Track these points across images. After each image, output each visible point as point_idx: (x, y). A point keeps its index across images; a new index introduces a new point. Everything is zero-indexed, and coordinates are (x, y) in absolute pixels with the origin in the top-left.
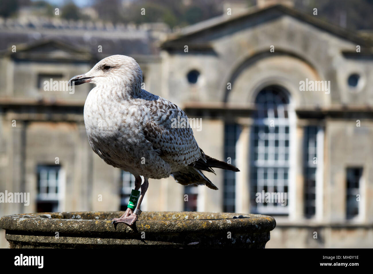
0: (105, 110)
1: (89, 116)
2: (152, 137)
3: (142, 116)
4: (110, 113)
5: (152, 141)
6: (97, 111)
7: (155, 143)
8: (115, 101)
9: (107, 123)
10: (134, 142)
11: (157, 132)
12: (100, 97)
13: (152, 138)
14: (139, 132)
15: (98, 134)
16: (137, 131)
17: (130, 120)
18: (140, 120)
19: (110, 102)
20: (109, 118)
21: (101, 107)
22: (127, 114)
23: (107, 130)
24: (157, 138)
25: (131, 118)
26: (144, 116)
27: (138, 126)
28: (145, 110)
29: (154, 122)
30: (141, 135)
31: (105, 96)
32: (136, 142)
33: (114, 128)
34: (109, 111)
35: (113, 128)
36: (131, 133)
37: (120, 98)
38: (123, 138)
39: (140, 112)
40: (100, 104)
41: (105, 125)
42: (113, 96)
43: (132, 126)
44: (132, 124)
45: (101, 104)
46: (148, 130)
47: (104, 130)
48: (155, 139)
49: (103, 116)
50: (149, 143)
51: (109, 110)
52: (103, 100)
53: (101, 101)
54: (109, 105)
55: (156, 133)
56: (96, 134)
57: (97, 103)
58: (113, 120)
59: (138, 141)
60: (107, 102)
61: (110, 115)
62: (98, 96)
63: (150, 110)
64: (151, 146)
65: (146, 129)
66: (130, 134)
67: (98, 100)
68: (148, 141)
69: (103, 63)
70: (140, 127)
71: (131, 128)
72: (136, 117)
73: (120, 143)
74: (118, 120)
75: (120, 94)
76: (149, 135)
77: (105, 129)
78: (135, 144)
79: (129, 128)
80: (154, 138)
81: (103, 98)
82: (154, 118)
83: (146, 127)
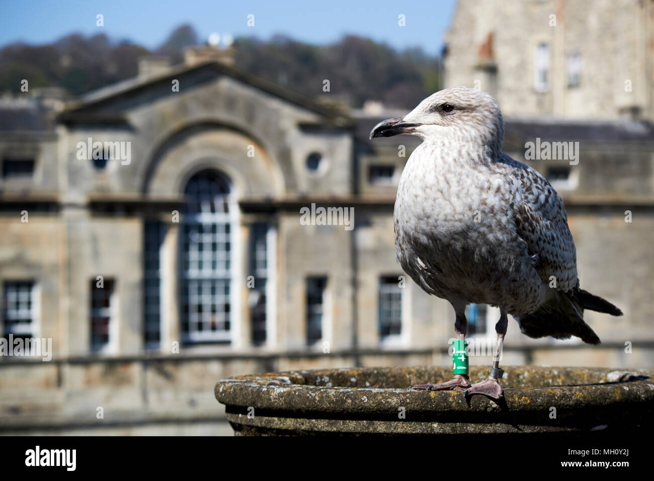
0: (450, 182)
1: (416, 196)
2: (528, 230)
3: (512, 193)
4: (460, 188)
5: (526, 238)
6: (434, 185)
7: (532, 242)
8: (467, 167)
9: (453, 206)
10: (498, 240)
11: (534, 223)
12: (440, 161)
13: (527, 233)
14: (508, 221)
15: (431, 229)
16: (504, 220)
17: (493, 200)
18: (509, 199)
19: (459, 170)
20: (458, 197)
21: (442, 179)
22: (489, 188)
23: (451, 220)
24: (535, 233)
25: (495, 196)
26: (515, 194)
27: (507, 211)
28: (514, 182)
29: (530, 205)
30: (510, 226)
31: (450, 160)
32: (502, 240)
33: (466, 215)
34: (457, 184)
35: (463, 215)
36: (494, 223)
37: (475, 163)
38: (479, 232)
39: (507, 186)
40: (440, 173)
41: (448, 210)
42: (462, 158)
43: (498, 211)
44: (496, 207)
45: (442, 173)
46: (522, 218)
47: (445, 220)
48: (532, 234)
49: (446, 195)
50: (523, 242)
51: (458, 182)
52: (447, 166)
53: (443, 168)
54: (457, 173)
55: (532, 223)
56: (427, 229)
57: (435, 172)
58: (464, 199)
59: (506, 239)
60: (453, 169)
61: (460, 191)
62: (436, 158)
63: (522, 184)
64: (526, 248)
65: (518, 216)
66: (493, 225)
67: (436, 166)
68: (521, 240)
69: (441, 101)
70: (510, 213)
71: (495, 215)
72: (503, 195)
73: (472, 243)
74: (473, 201)
75: (474, 155)
76: (524, 228)
77: (449, 217)
78: (500, 243)
79: (493, 215)
80: (531, 232)
81: (445, 162)
82: (529, 199)
83: (519, 212)
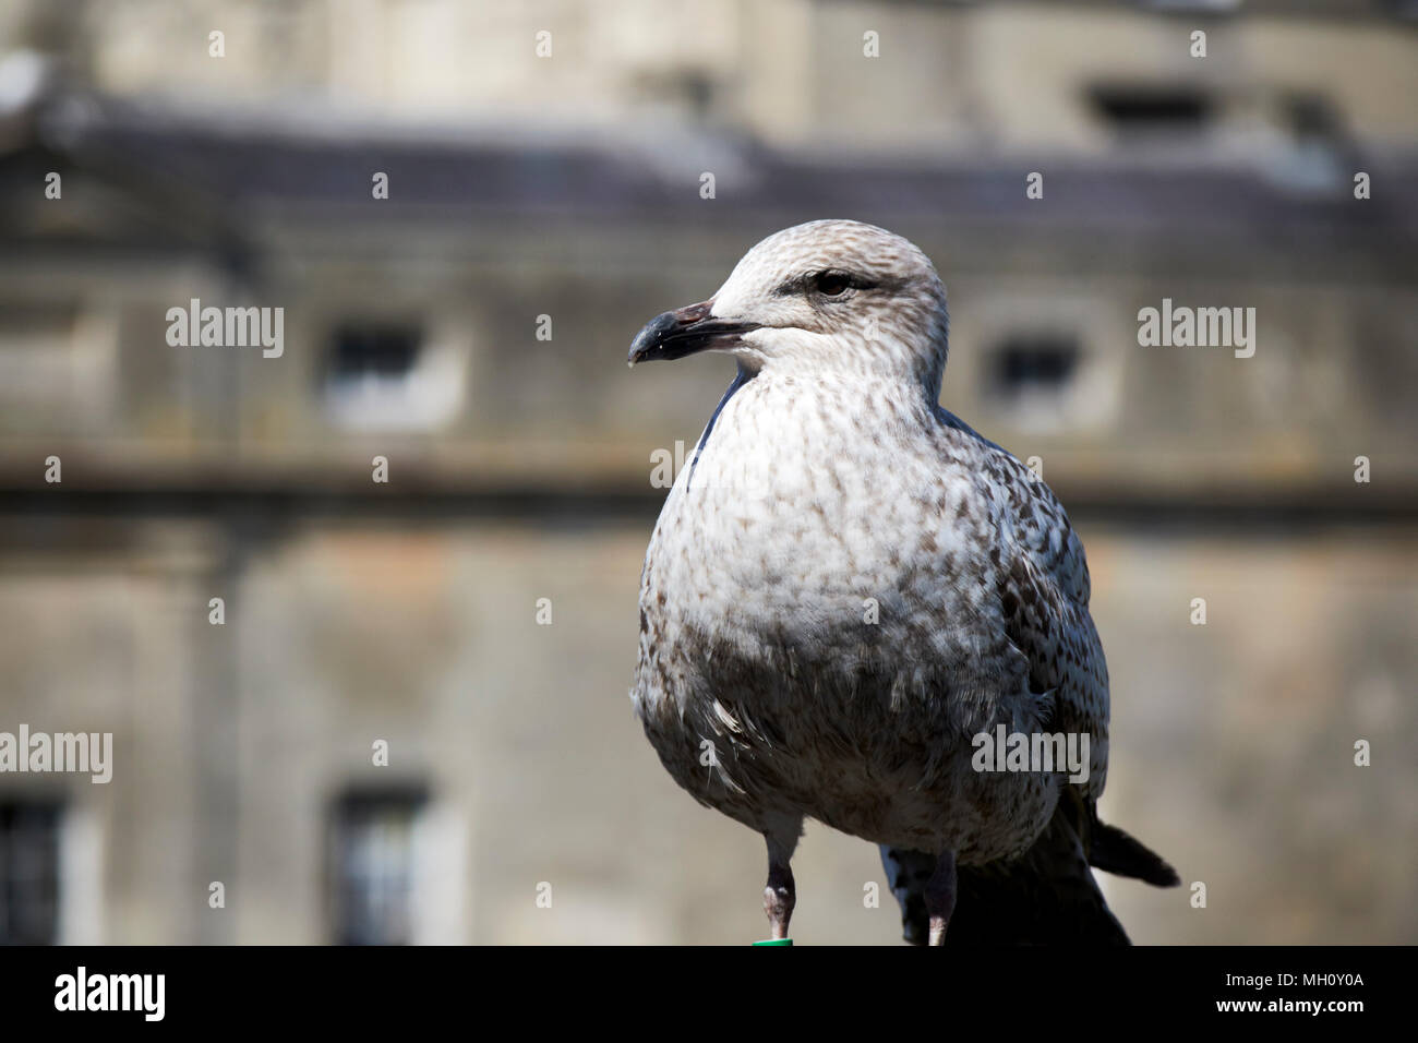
0: (846, 486)
1: (746, 523)
2: (1033, 626)
3: (994, 522)
4: (871, 502)
5: (1029, 647)
6: (801, 493)
7: (1043, 657)
8: (887, 439)
9: (849, 553)
10: (957, 649)
11: (1046, 605)
12: (817, 425)
13: (1032, 634)
14: (986, 600)
15: (778, 614)
16: (976, 594)
17: (952, 539)
18: (988, 537)
19: (869, 448)
20: (867, 526)
21: (822, 475)
22: (942, 504)
23: (839, 590)
24: (1050, 635)
25: (956, 527)
26: (999, 523)
27: (984, 569)
28: (993, 492)
29: (1031, 555)
30: (992, 613)
31: (843, 421)
32: (968, 652)
33: (881, 578)
34: (865, 491)
35: (875, 577)
36: (950, 599)
37: (908, 429)
38: (911, 627)
39: (982, 501)
40: (818, 458)
41: (834, 563)
42: (877, 416)
43: (962, 568)
44: (958, 558)
45: (823, 458)
46: (1020, 593)
47: (823, 591)
48: (1043, 636)
49: (833, 520)
50: (1019, 657)
51: (867, 484)
52: (836, 439)
53: (827, 446)
54: (862, 460)
55: (1043, 606)
56: (766, 615)
57: (805, 455)
58: (881, 536)
59: (978, 648)
60: (853, 448)
61: (871, 510)
62: (806, 418)
63: (1011, 498)
64: (1024, 673)
65: (1012, 587)
66: (947, 609)
67: (806, 441)
68: (1016, 650)
69: (816, 263)
70: (990, 576)
71: (955, 578)
72: (974, 523)
73: (887, 658)
74: (902, 537)
75: (905, 409)
76: (1025, 622)
77: (834, 583)
78: (961, 658)
79: (949, 578)
80: (1041, 632)
81: (831, 429)
82: (1028, 539)
83: (1012, 574)
